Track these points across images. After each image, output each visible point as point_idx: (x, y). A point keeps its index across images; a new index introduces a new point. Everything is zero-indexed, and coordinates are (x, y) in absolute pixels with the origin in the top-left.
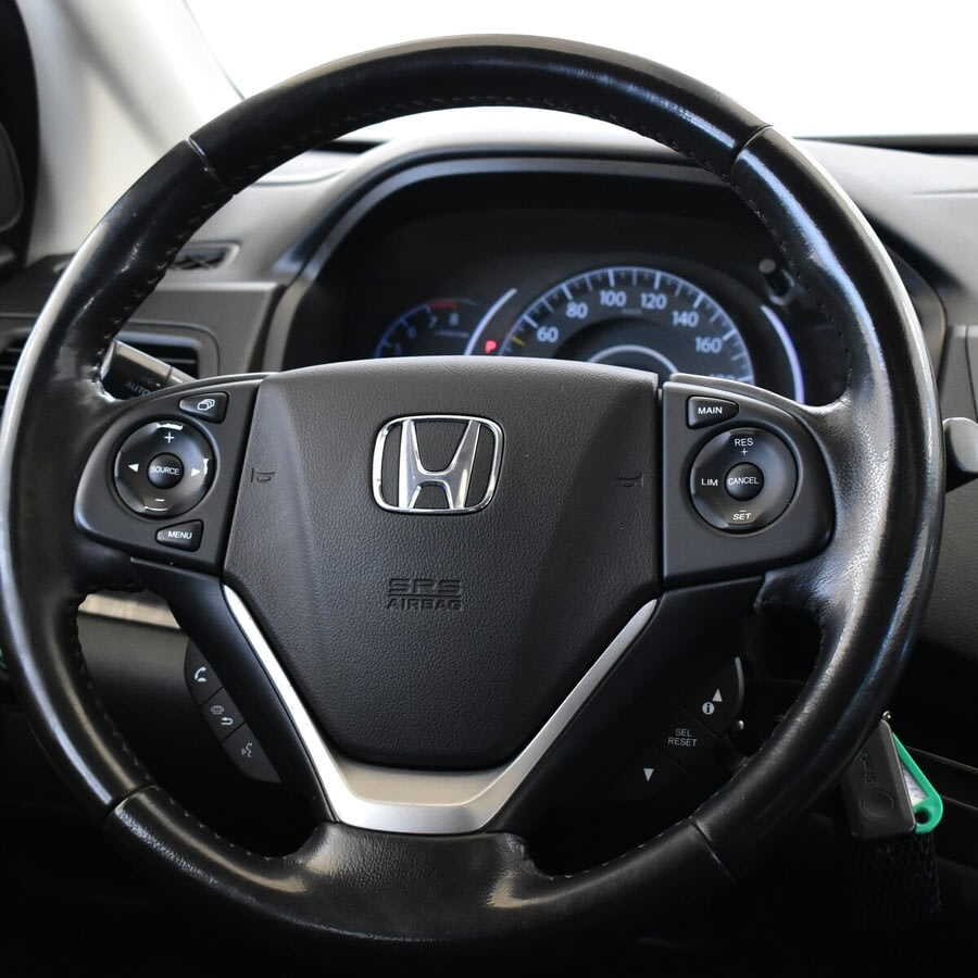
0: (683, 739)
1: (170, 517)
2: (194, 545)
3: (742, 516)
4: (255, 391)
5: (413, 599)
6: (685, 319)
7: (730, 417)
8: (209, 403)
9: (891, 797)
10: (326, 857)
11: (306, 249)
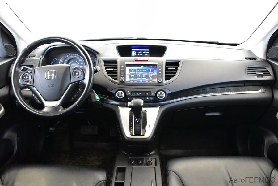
0: (75, 96)
1: (28, 82)
2: (31, 84)
3: (78, 77)
4: (35, 70)
5: (50, 87)
6: (78, 58)
7: (76, 68)
8: (31, 71)
9: (95, 98)
10: (45, 110)
11: (43, 55)
